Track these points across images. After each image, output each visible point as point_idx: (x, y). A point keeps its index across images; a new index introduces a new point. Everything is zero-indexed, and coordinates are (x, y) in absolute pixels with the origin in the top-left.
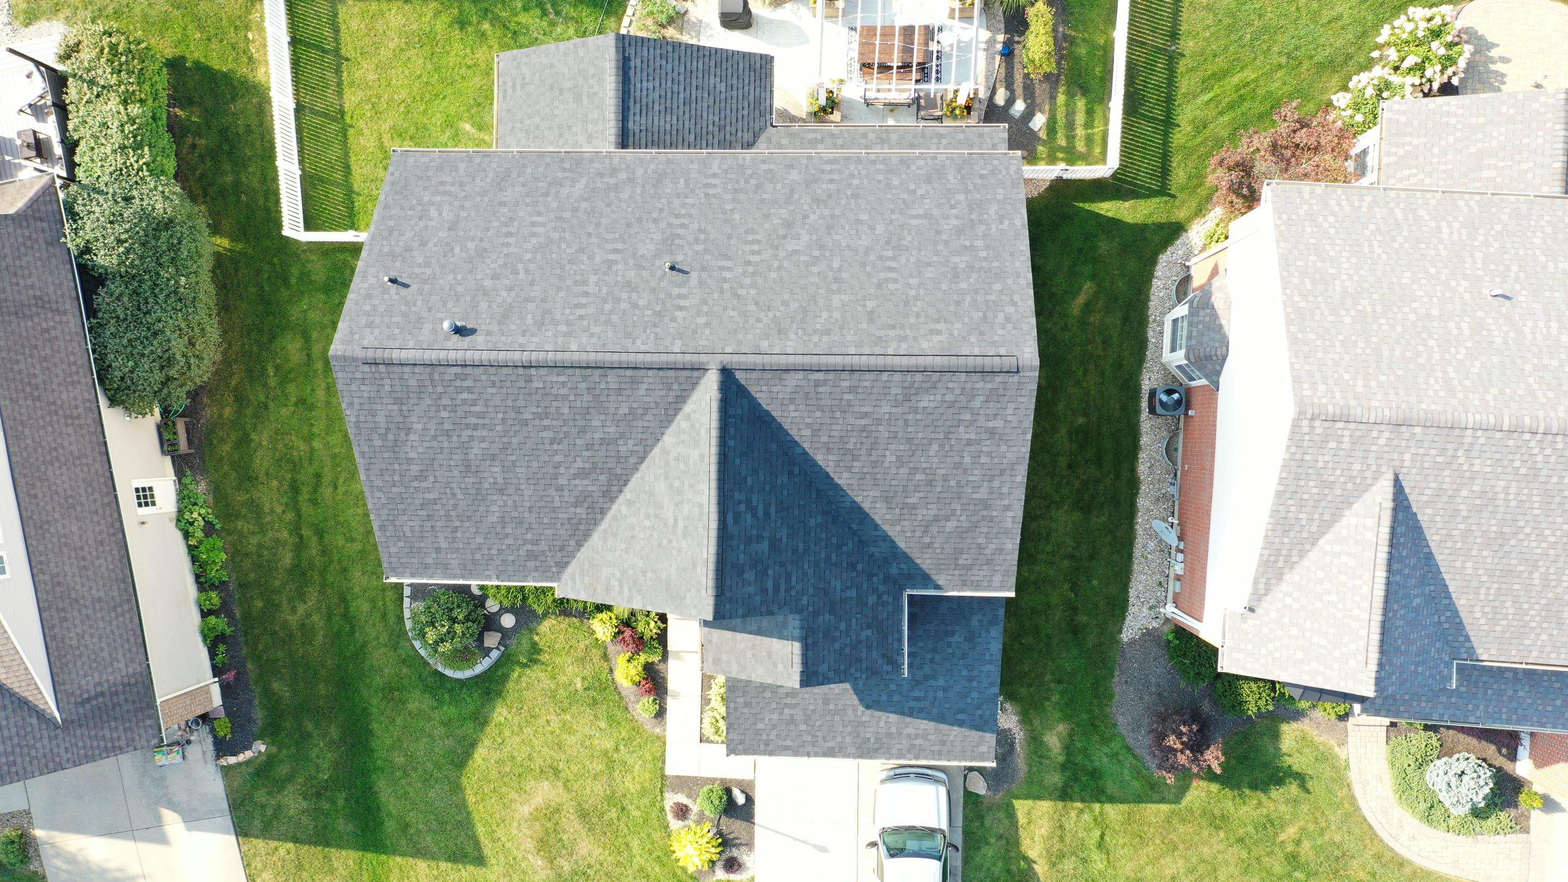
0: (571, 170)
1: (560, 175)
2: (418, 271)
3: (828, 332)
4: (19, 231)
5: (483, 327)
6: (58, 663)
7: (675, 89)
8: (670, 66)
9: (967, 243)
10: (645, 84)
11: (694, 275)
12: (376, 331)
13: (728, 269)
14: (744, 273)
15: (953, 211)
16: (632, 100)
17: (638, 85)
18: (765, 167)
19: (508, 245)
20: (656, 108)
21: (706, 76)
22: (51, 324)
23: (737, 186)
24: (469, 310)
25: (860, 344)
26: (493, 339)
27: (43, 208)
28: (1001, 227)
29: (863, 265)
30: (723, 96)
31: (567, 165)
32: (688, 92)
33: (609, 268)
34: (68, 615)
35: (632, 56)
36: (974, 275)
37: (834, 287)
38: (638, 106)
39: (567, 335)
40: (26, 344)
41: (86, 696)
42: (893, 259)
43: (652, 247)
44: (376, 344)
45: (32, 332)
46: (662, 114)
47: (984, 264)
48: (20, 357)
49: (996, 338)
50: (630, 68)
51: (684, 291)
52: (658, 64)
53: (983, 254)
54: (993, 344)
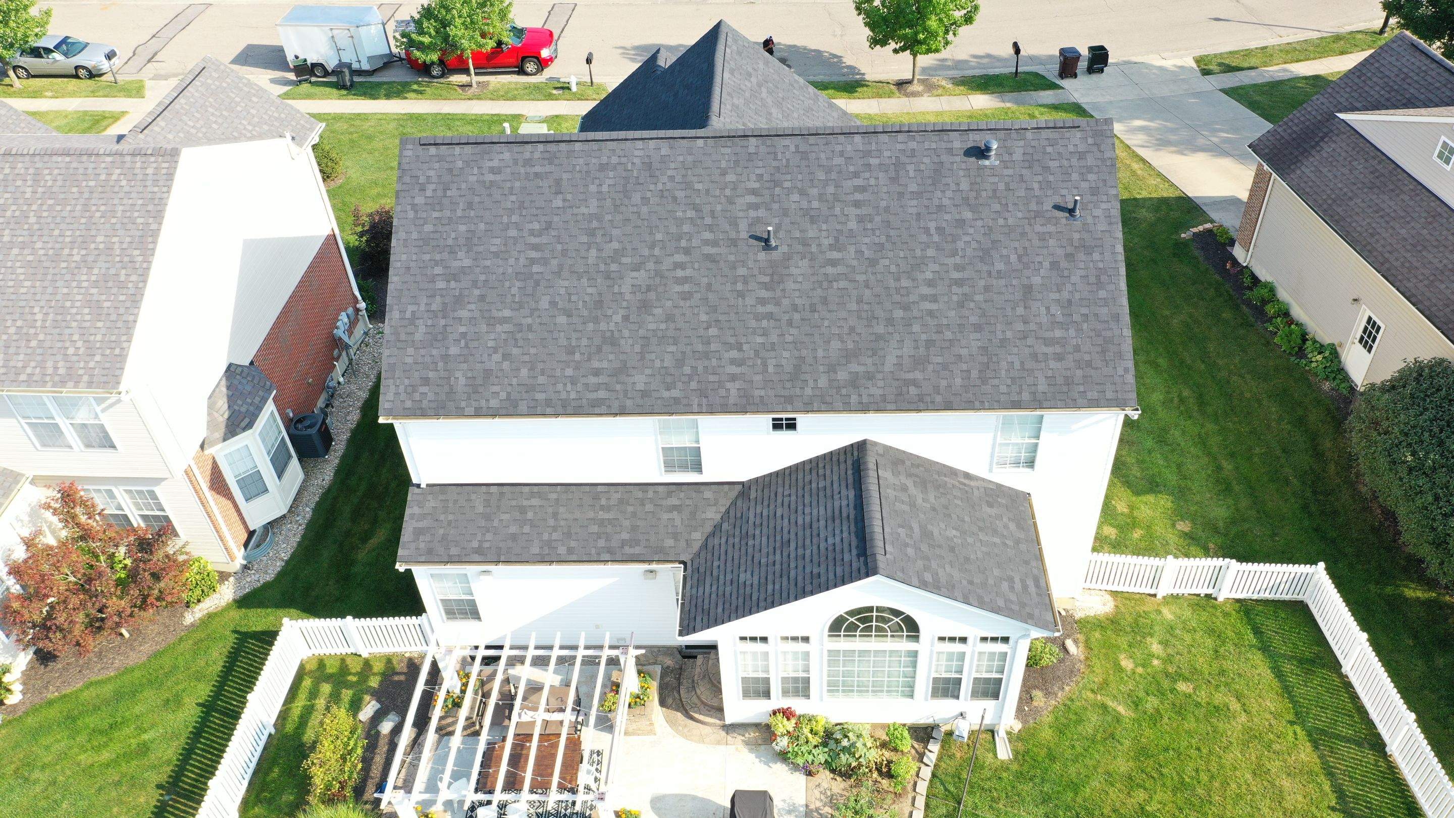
0: (908, 383)
1: (918, 375)
2: (1051, 228)
3: (603, 167)
5: (958, 159)
6: (1361, 145)
7: (800, 551)
8: (808, 570)
9: (453, 284)
10: (838, 539)
11: (744, 235)
12: (1071, 148)
13: (706, 242)
14: (690, 240)
15: (462, 329)
16: (852, 517)
17: (845, 535)
18: (675, 393)
19: (958, 268)
20: (822, 523)
21: (763, 580)
23: (706, 363)
24: (979, 180)
25: (570, 153)
26: (944, 145)
28: (414, 308)
29: (564, 252)
30: (742, 568)
31: (913, 390)
32: (785, 554)
33: (837, 239)
34: (1372, 176)
35: (855, 559)
36: (450, 242)
37: (595, 224)
38: (844, 515)
39: (867, 154)
41: (1326, 140)
42: (533, 261)
43: (793, 270)
44: (1067, 134)
46: (815, 519)
47: (438, 257)
49: (437, 166)
50: (857, 547)
51: (752, 214)
52: (823, 566)
53: (438, 270)
54: (440, 159)
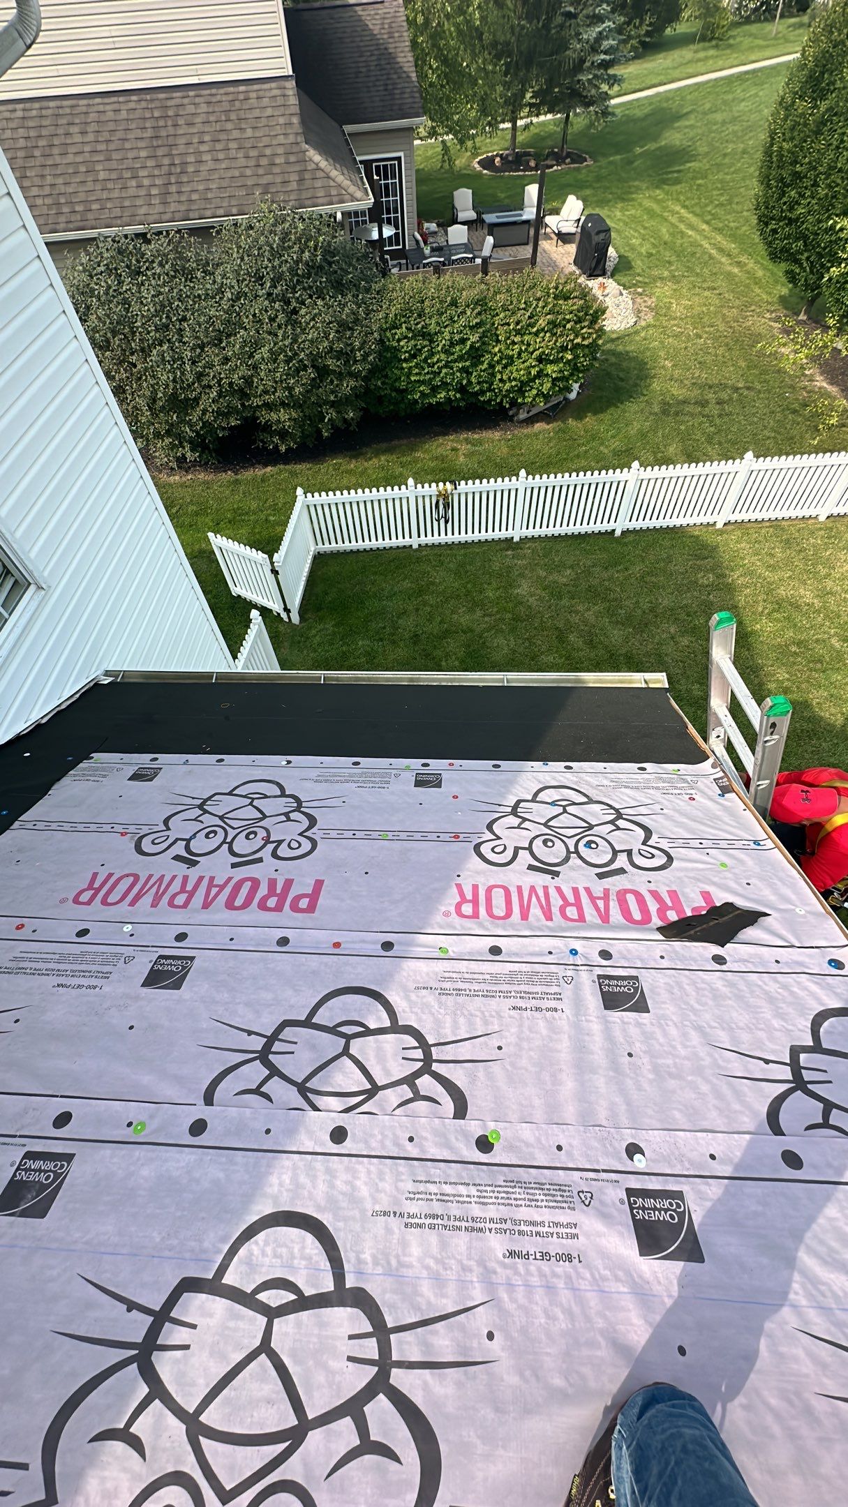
4: (280, 150)
22: (146, 182)
27: (318, 184)
40: (112, 146)
45: (131, 155)
48: (91, 137)
